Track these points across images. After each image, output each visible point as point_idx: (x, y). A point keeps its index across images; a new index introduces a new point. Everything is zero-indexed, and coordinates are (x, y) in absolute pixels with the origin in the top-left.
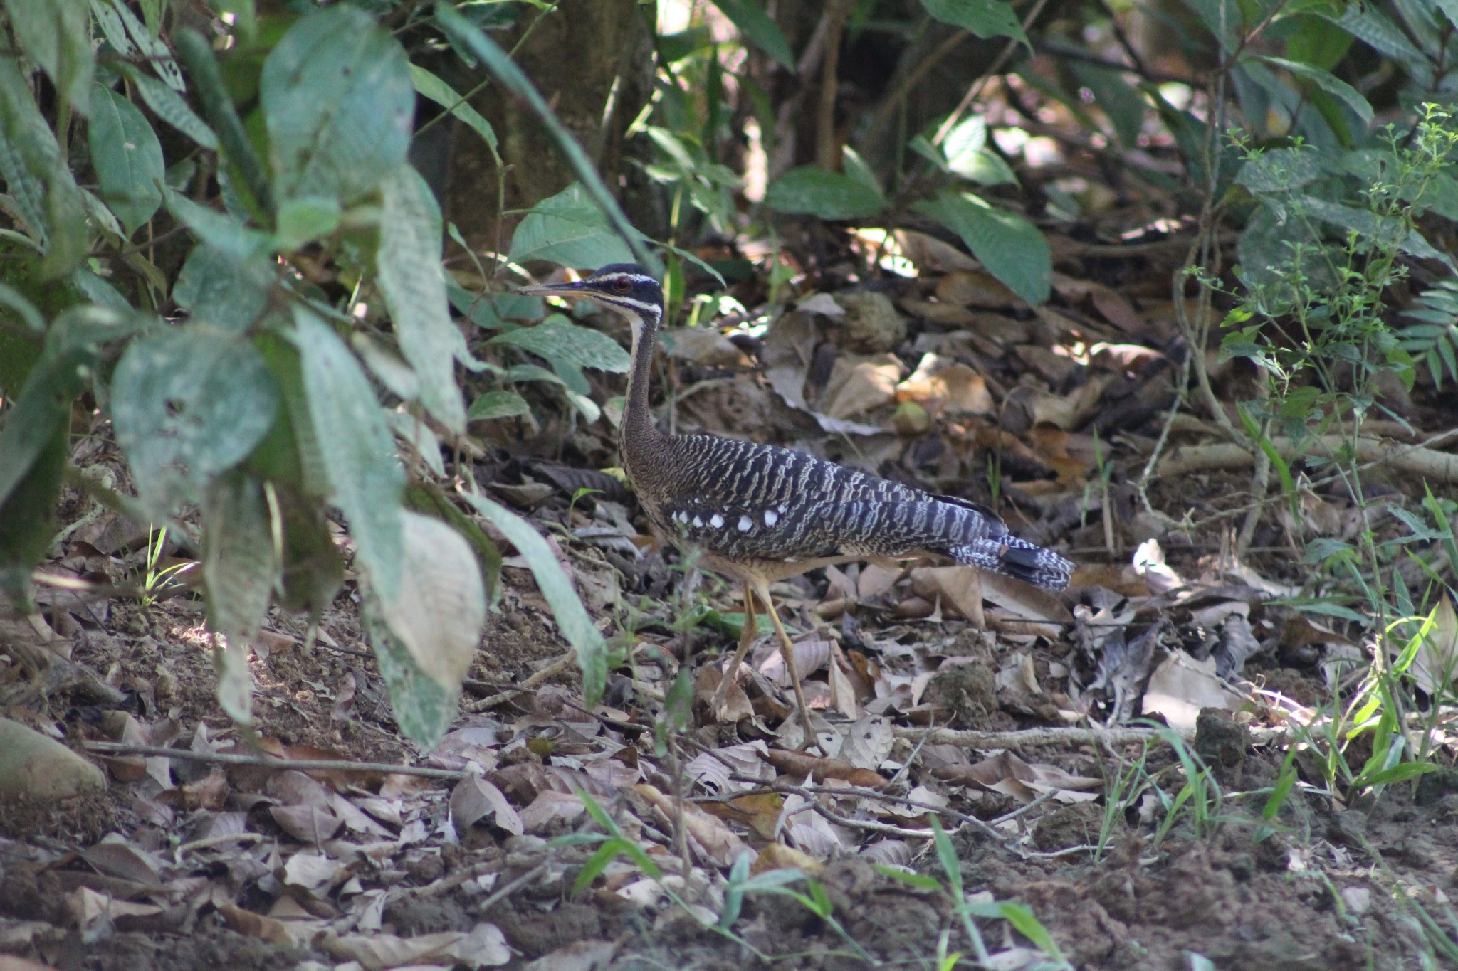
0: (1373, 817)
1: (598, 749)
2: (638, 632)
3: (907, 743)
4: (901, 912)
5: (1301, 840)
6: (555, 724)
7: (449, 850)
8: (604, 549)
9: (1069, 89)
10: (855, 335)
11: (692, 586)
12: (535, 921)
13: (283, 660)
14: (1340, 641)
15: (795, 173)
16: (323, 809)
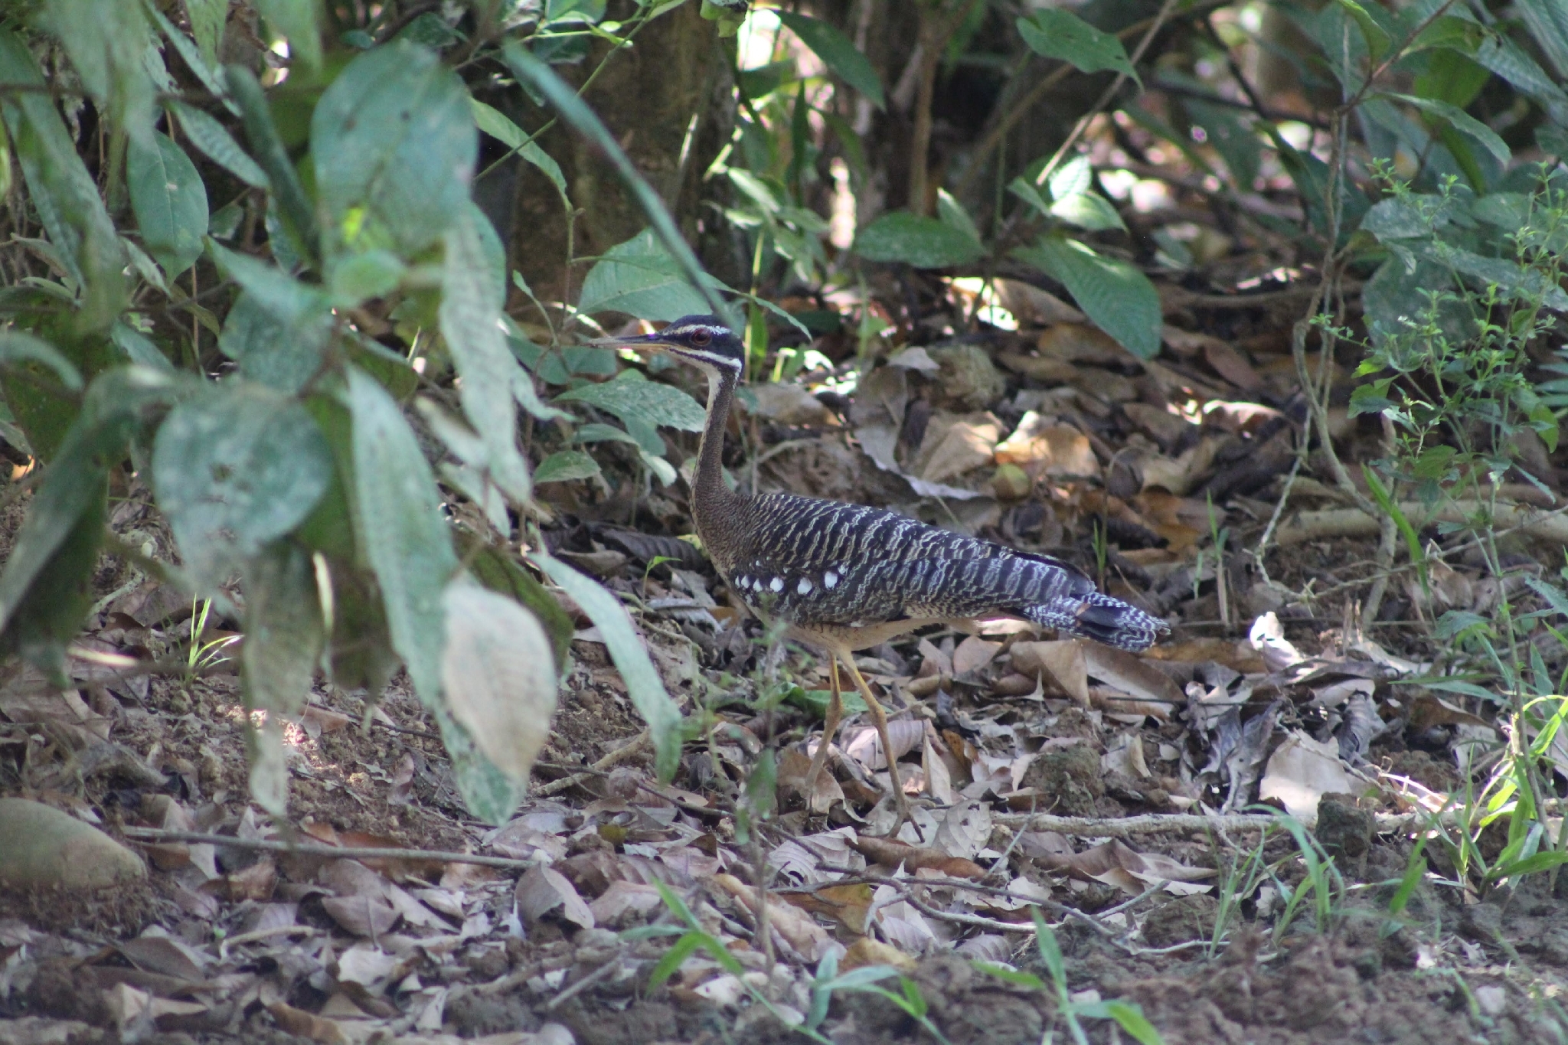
0: (1507, 912)
1: (674, 836)
2: (718, 711)
3: (1007, 830)
4: (1001, 1012)
5: (1431, 935)
6: (628, 809)
7: (515, 944)
8: (681, 622)
9: (1180, 128)
10: (949, 391)
11: (776, 661)
12: (608, 1021)
13: (336, 740)
14: (1473, 721)
15: (885, 219)
16: (379, 901)
